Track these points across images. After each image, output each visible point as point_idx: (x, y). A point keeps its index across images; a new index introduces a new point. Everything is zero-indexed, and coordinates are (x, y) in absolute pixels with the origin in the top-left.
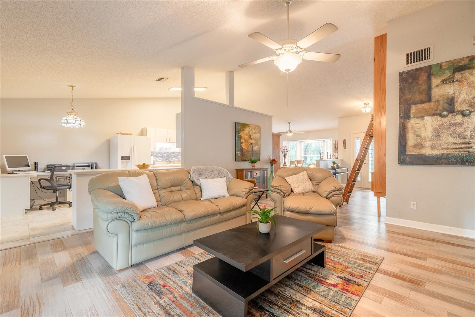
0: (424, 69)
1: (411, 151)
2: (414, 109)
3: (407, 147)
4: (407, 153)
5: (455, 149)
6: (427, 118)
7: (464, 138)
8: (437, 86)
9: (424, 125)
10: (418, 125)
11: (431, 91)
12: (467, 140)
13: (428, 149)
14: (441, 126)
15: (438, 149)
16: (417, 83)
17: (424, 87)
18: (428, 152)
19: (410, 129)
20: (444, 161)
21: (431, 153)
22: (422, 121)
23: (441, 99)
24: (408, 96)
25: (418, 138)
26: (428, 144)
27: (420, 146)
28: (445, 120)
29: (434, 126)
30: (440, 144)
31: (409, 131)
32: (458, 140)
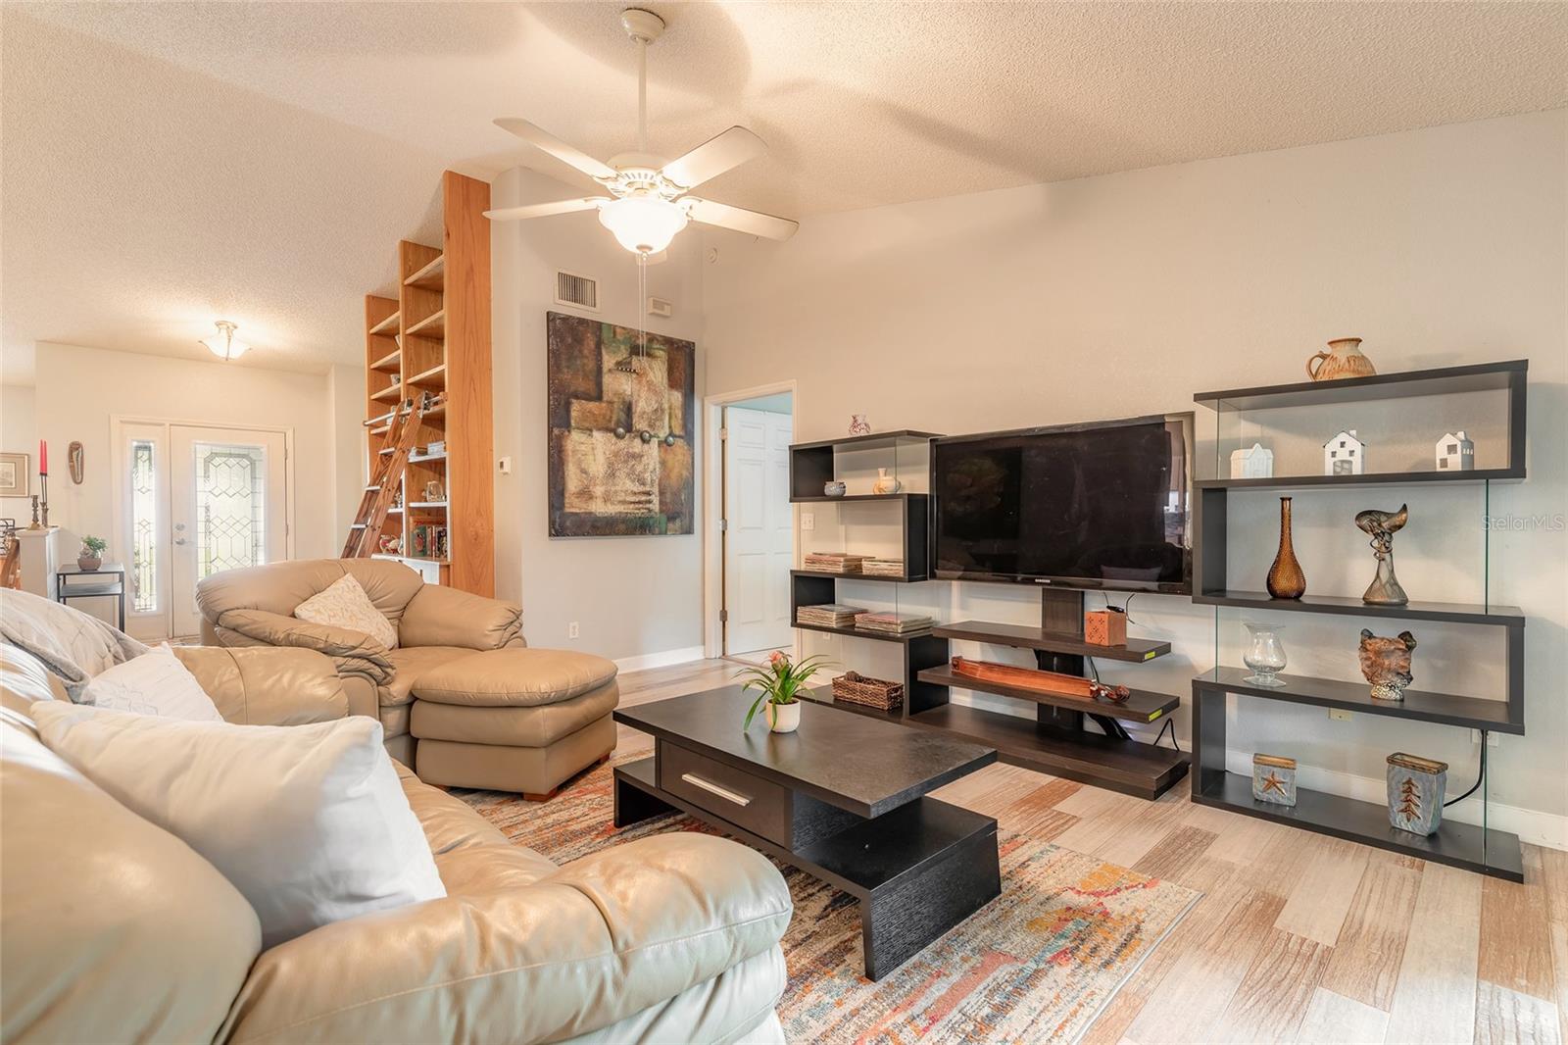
0: (590, 324)
1: (573, 505)
2: (577, 408)
3: (567, 495)
4: (567, 510)
5: (634, 503)
6: (596, 434)
7: (644, 484)
8: (610, 370)
9: (593, 449)
10: (583, 447)
11: (601, 377)
12: (647, 489)
13: (599, 502)
14: (616, 454)
15: (612, 504)
16: (581, 351)
17: (591, 365)
18: (599, 508)
19: (570, 454)
20: (622, 527)
21: (602, 510)
22: (589, 441)
23: (616, 400)
24: (566, 375)
25: (584, 475)
26: (599, 490)
27: (586, 494)
28: (622, 444)
29: (607, 453)
30: (616, 492)
31: (570, 459)
32: (638, 488)
